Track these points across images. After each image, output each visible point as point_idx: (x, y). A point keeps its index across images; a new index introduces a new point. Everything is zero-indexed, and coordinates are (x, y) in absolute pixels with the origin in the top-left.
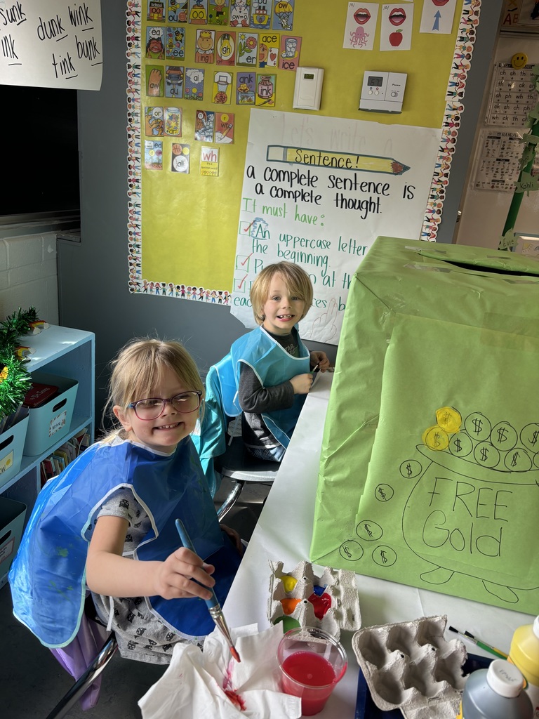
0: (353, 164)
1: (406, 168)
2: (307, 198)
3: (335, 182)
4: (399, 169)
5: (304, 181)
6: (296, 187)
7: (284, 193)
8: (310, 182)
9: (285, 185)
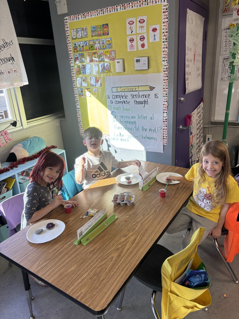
0: (137, 90)
1: (154, 88)
2: (126, 103)
3: (133, 96)
4: (152, 88)
5: (124, 97)
6: (122, 100)
7: (119, 102)
8: (126, 98)
9: (119, 100)
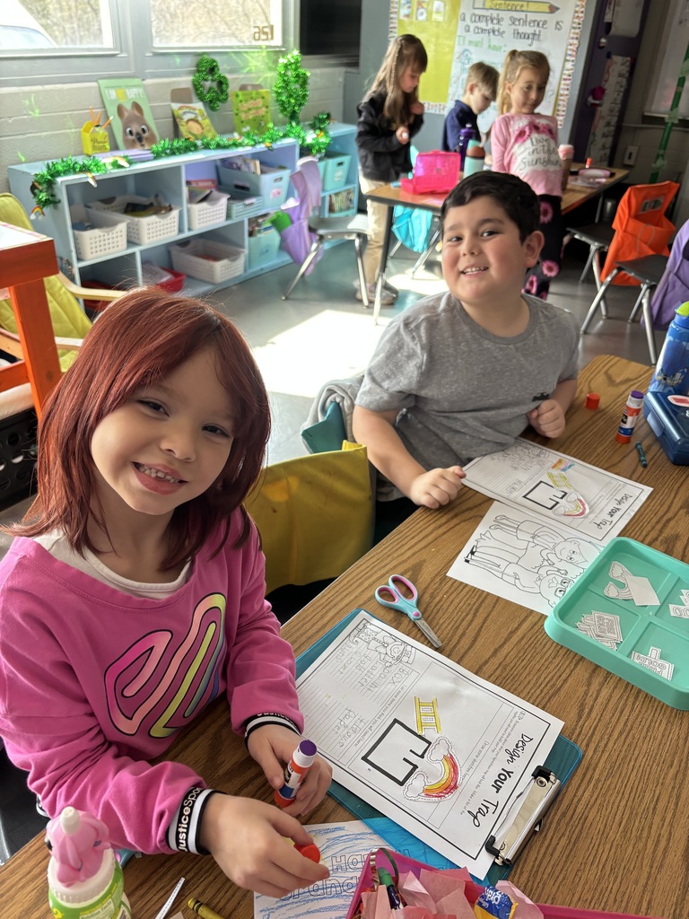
0: (524, 8)
1: (557, 9)
2: (496, 33)
3: (513, 21)
4: (553, 9)
5: (495, 21)
6: (490, 26)
7: (483, 30)
8: (498, 22)
9: (482, 25)
